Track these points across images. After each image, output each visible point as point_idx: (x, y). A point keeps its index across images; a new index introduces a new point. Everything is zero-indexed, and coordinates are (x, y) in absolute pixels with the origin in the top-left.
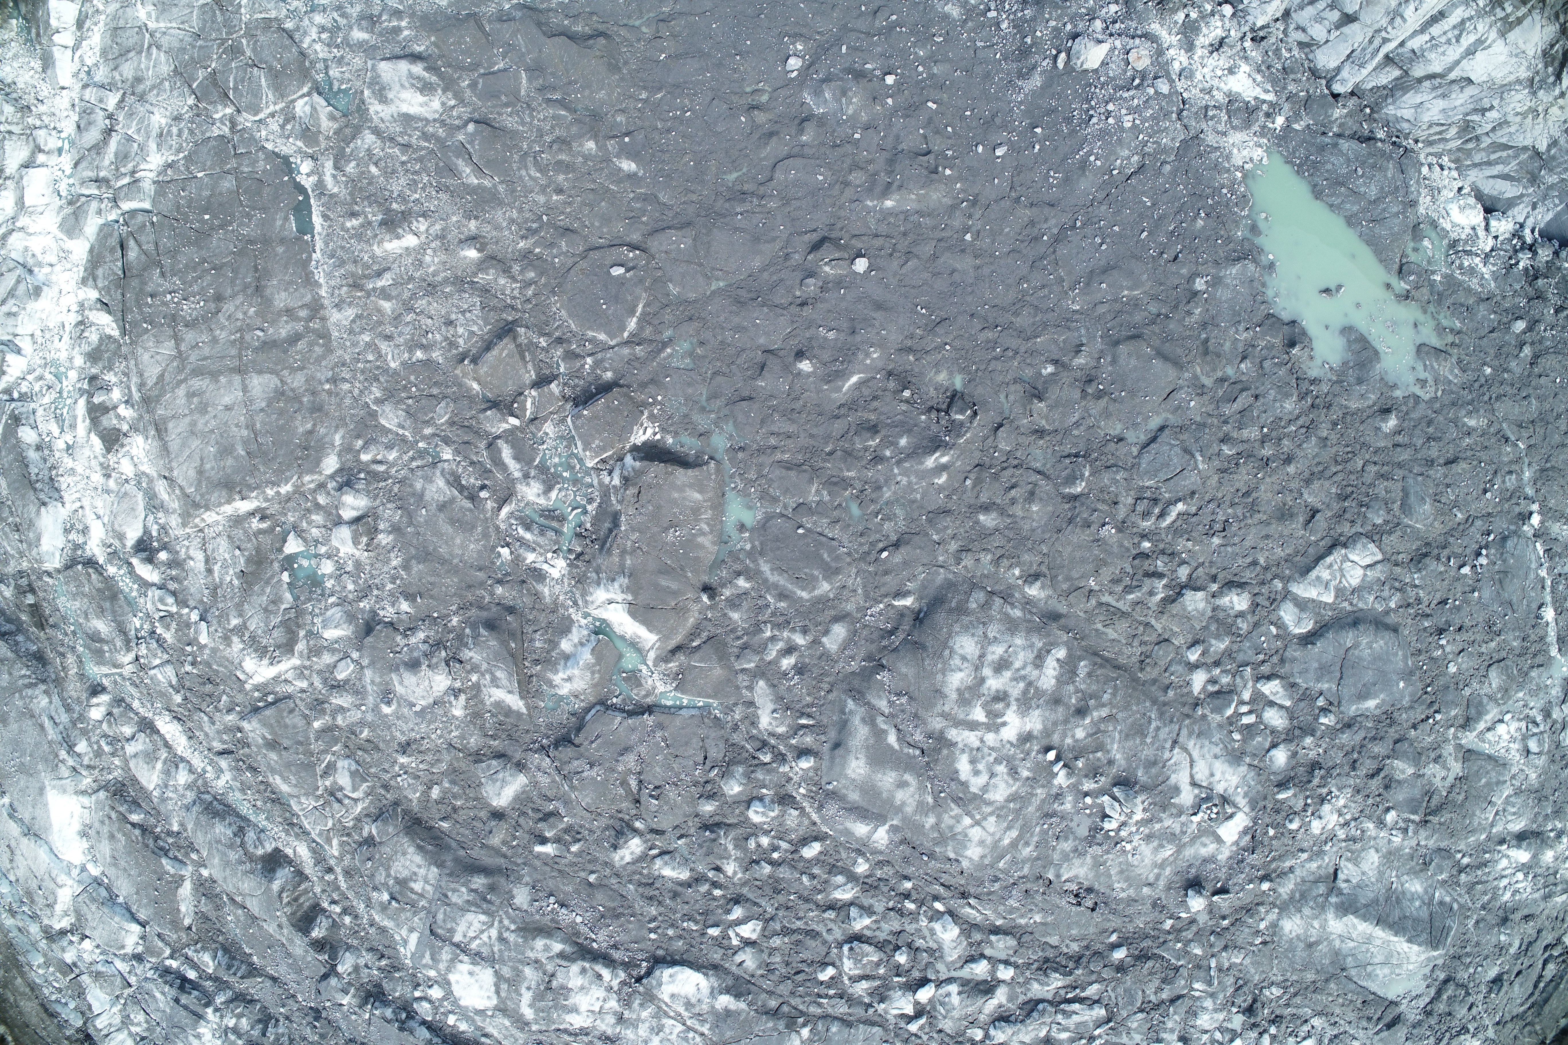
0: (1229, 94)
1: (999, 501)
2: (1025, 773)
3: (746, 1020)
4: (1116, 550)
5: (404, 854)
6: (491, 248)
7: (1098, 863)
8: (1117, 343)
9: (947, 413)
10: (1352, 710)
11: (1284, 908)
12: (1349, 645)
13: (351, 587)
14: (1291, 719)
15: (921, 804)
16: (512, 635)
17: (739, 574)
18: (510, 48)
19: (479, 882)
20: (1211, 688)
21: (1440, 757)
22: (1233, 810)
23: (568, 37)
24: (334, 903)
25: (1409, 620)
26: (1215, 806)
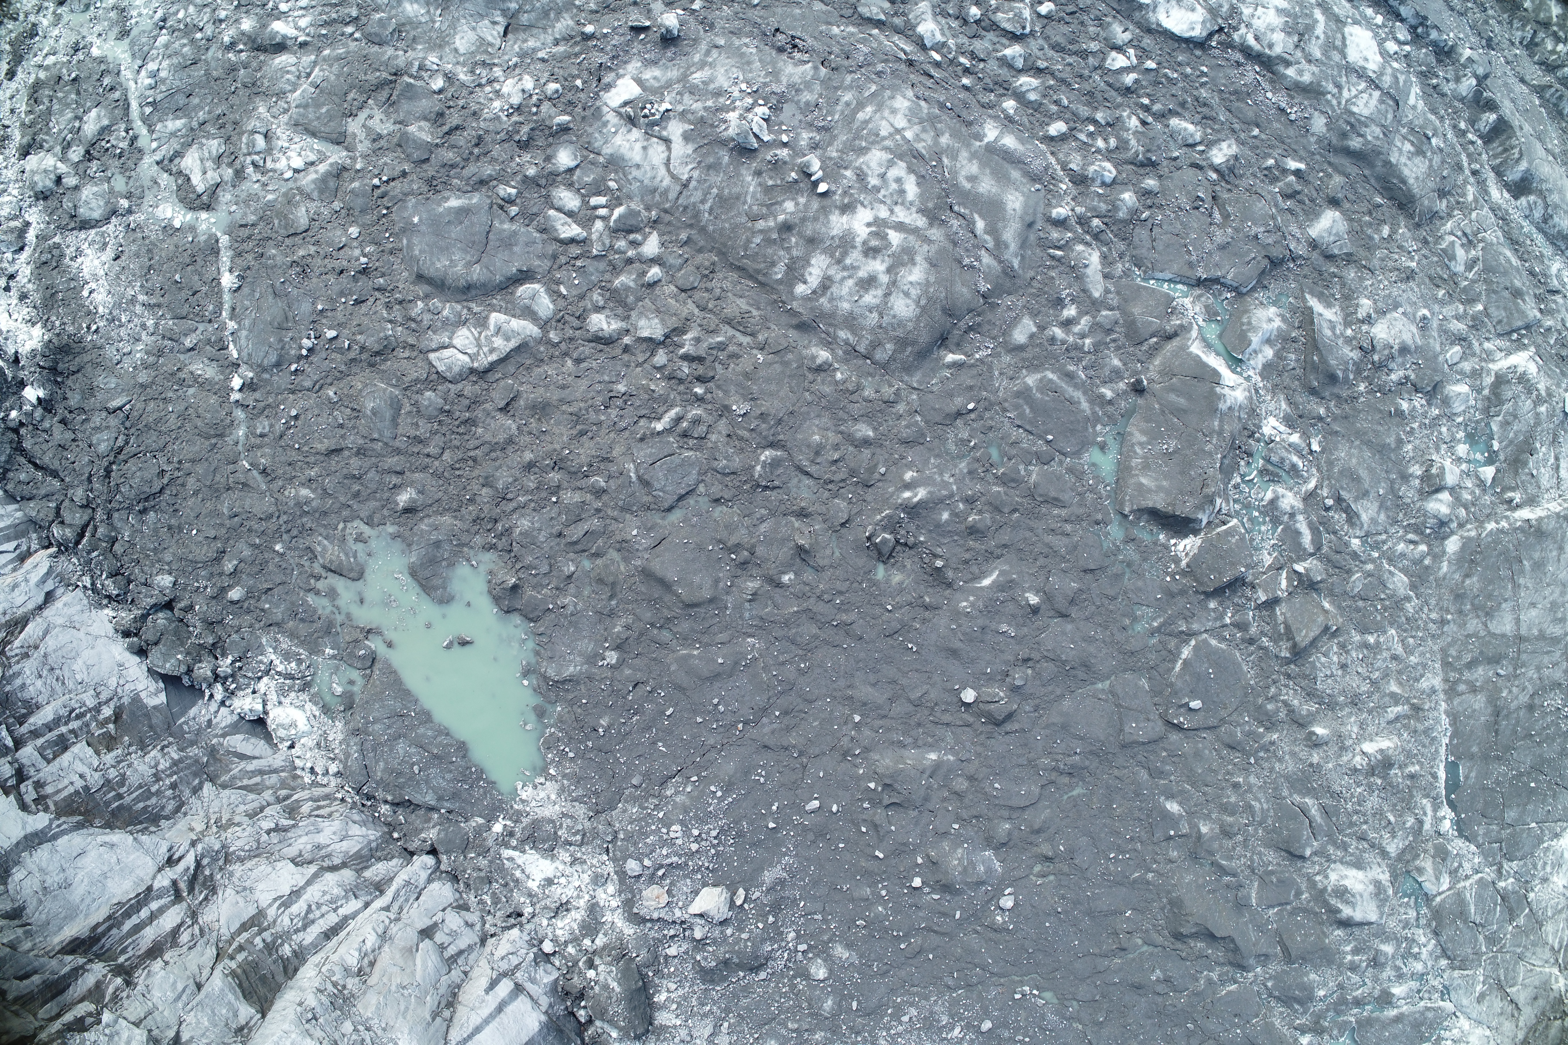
0: (553, 858)
1: (851, 448)
2: (848, 173)
4: (732, 389)
5: (1417, 178)
6: (1301, 735)
7: (775, 74)
8: (711, 601)
9: (897, 541)
10: (475, 199)
11: (568, 5)
12: (477, 267)
13: (1444, 429)
14: (548, 196)
15: (954, 157)
16: (1315, 368)
17: (1110, 402)
18: (1261, 928)
19: (1355, 143)
20: (639, 237)
21: (374, 140)
22: (623, 110)
23: (1211, 937)
24: (1472, 143)
25: (401, 286)
26: (645, 116)
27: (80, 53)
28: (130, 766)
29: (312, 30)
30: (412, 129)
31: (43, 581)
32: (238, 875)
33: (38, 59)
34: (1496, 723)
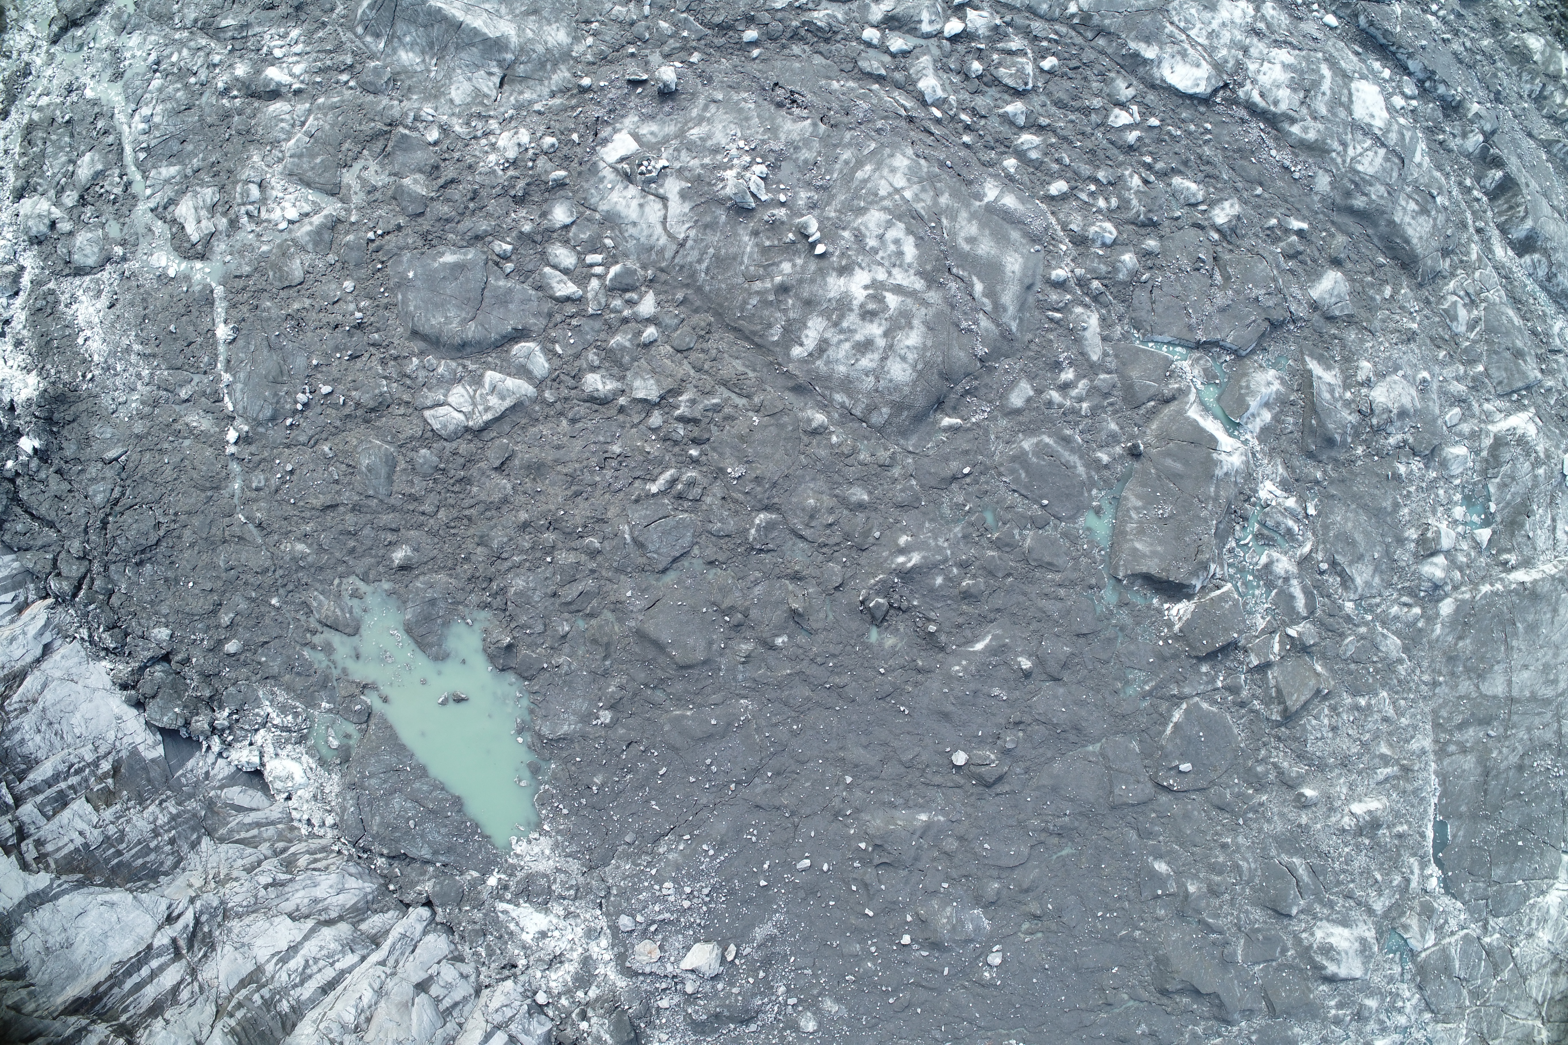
0: (547, 911)
1: (845, 512)
2: (846, 234)
3: (1130, 30)
4: (728, 450)
5: (1421, 238)
6: (1290, 796)
7: (774, 131)
8: (704, 663)
9: (891, 606)
10: (470, 254)
11: (565, 56)
12: (472, 324)
13: (1441, 492)
14: (543, 253)
15: (953, 218)
16: (1313, 432)
17: (1106, 467)
18: (1246, 984)
19: (1359, 202)
20: (634, 296)
21: (369, 192)
22: (619, 166)
23: (1196, 993)
24: (1478, 200)
25: (396, 342)
26: (642, 173)
27: (74, 94)
28: (128, 821)
29: (306, 77)
30: (407, 181)
31: (41, 633)
32: (236, 931)
33: (32, 99)
34: (1485, 782)
